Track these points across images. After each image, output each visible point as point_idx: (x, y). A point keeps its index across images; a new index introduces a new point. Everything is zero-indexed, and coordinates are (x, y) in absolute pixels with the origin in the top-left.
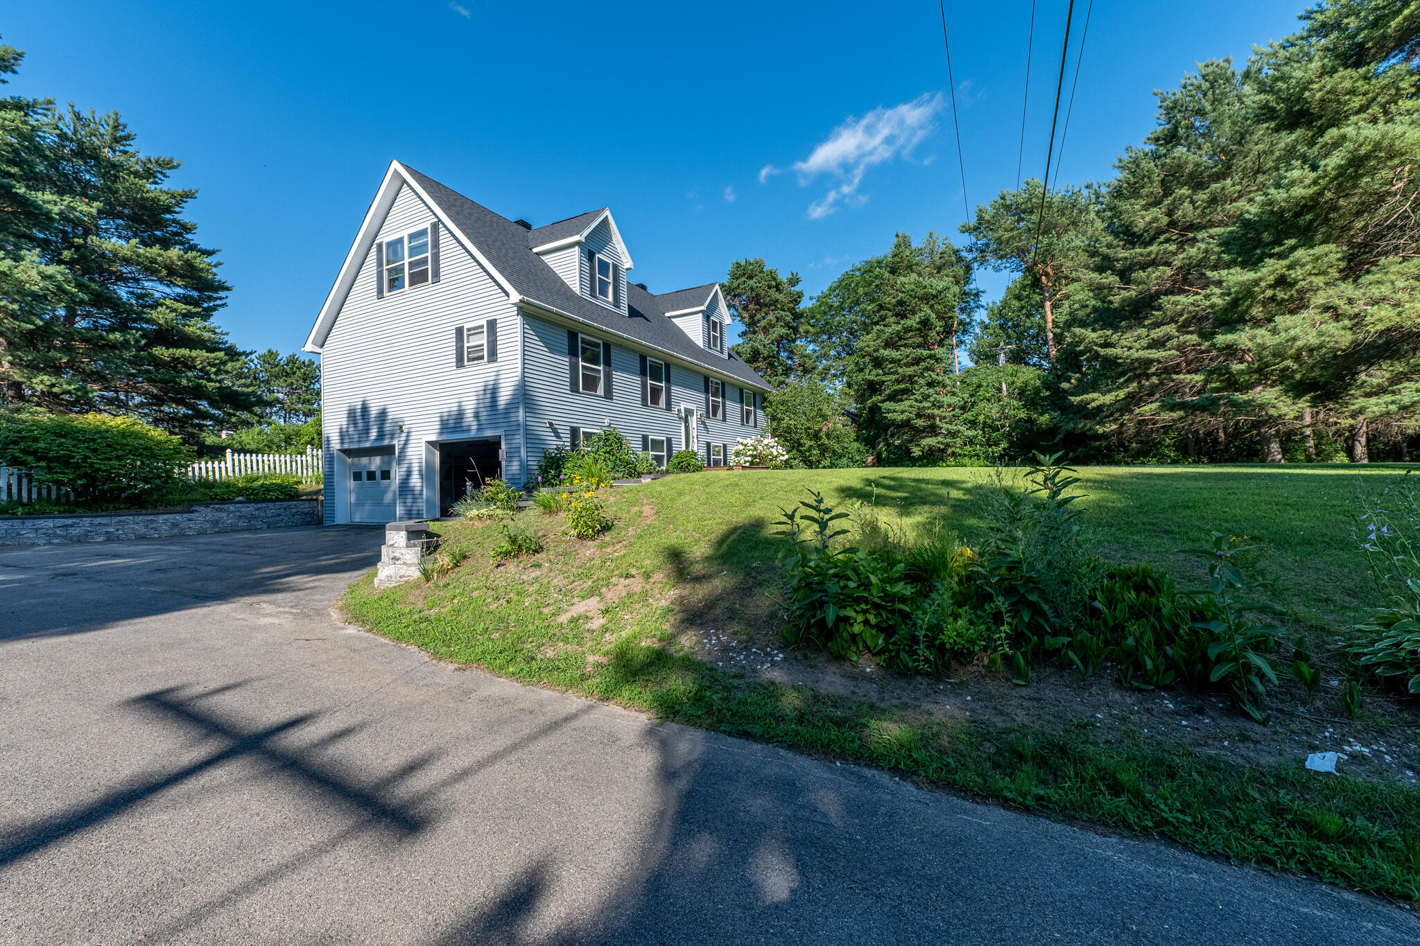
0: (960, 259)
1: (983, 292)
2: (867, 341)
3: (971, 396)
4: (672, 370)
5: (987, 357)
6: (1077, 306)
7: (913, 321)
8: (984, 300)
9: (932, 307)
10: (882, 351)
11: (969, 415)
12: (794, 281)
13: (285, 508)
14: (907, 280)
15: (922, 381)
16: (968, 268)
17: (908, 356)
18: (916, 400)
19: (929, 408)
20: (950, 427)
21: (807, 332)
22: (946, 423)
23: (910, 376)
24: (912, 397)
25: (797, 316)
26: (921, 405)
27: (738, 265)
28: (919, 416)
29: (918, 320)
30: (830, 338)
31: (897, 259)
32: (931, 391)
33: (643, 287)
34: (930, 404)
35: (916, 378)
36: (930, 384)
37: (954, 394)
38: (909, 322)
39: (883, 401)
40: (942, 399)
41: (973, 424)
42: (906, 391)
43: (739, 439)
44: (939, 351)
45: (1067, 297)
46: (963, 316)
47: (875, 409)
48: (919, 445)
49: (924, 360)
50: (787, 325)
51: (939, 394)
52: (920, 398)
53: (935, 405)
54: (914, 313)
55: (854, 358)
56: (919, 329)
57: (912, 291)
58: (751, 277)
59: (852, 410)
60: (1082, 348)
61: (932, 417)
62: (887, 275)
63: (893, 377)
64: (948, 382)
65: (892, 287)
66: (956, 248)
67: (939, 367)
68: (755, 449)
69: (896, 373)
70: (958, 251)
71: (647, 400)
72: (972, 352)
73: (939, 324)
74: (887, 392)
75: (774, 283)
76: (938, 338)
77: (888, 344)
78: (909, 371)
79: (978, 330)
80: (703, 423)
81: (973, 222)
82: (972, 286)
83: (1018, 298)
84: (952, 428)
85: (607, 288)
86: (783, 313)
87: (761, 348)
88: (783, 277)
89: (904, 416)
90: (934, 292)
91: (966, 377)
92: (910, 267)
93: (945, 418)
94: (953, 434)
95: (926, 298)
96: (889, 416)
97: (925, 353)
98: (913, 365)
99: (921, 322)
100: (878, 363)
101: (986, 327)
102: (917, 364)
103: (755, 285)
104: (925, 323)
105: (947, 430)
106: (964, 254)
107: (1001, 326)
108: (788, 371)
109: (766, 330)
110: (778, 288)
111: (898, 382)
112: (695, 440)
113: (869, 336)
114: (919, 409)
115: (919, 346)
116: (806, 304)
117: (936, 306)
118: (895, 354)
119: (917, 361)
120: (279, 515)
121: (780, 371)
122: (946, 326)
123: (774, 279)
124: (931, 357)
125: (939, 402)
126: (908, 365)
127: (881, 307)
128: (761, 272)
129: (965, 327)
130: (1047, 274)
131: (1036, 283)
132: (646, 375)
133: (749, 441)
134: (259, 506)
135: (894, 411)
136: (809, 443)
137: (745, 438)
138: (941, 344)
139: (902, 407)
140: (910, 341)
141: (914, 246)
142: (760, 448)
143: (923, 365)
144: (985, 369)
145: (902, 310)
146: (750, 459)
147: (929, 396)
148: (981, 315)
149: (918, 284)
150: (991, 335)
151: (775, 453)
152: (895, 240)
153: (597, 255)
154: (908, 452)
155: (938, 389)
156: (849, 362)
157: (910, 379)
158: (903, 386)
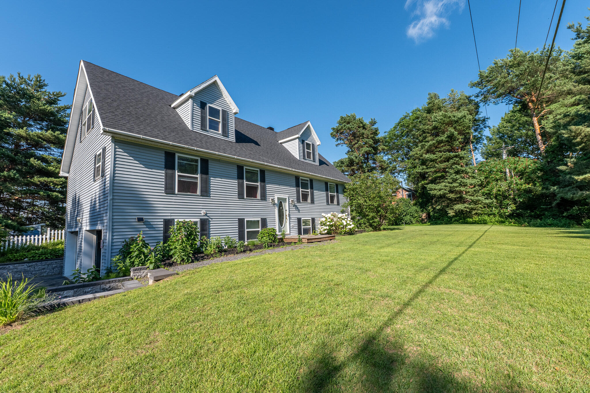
0: (470, 101)
1: (487, 118)
2: (416, 151)
3: (486, 178)
4: (266, 174)
5: (493, 155)
6: (559, 117)
7: (443, 138)
8: (489, 123)
9: (455, 128)
10: (424, 155)
11: (485, 190)
12: (373, 123)
13: (48, 265)
14: (438, 115)
15: (452, 171)
16: (477, 106)
17: (441, 157)
18: (449, 183)
19: (457, 187)
20: (472, 198)
21: (383, 149)
22: (470, 195)
23: (444, 168)
24: (446, 181)
25: (376, 142)
26: (452, 185)
27: (342, 118)
28: (451, 192)
29: (446, 136)
30: (398, 152)
31: (430, 105)
32: (458, 176)
33: (271, 129)
34: (458, 185)
35: (447, 170)
36: (457, 172)
37: (474, 177)
38: (439, 138)
39: (427, 184)
40: (465, 181)
41: (488, 195)
42: (443, 177)
43: (323, 214)
44: (461, 153)
45: (550, 112)
46: (477, 134)
47: (424, 188)
48: (453, 209)
49: (452, 158)
50: (370, 146)
51: (464, 178)
52: (451, 181)
53: (461, 185)
54: (443, 133)
55: (411, 161)
56: (447, 141)
57: (442, 119)
58: (348, 123)
59: (412, 189)
60: (578, 140)
61: (461, 192)
62: (425, 115)
63: (433, 170)
64: (469, 170)
65: (429, 120)
66: (468, 95)
67: (463, 161)
68: (332, 220)
69: (434, 167)
70: (469, 97)
71: (243, 195)
72: (483, 154)
73: (461, 137)
74: (430, 179)
75: (361, 125)
76: (461, 146)
77: (428, 152)
78: (442, 166)
79: (485, 142)
80: (295, 206)
81: (477, 79)
82: (480, 116)
83: (509, 121)
84: (475, 198)
85: (218, 125)
86: (367, 140)
87: (354, 158)
88: (367, 122)
89: (441, 192)
90: (456, 119)
91: (481, 167)
92: (439, 108)
93: (469, 192)
94: (476, 202)
95: (451, 123)
96: (432, 192)
97: (452, 154)
98: (445, 162)
99: (448, 137)
100: (424, 162)
101: (490, 139)
102: (448, 161)
103: (350, 127)
104: (451, 137)
105: (471, 200)
106: (473, 98)
107: (500, 138)
108: (372, 170)
109: (358, 149)
110: (364, 128)
111: (436, 172)
112: (288, 218)
113: (417, 149)
114: (451, 187)
115: (449, 151)
116: (381, 135)
117: (457, 127)
118: (432, 156)
119: (448, 160)
120: (44, 269)
121: (366, 171)
122: (465, 138)
123: (362, 123)
124: (456, 156)
125: (464, 183)
126: (441, 162)
127: (424, 132)
128: (355, 120)
129: (478, 140)
130: (532, 101)
131: (524, 107)
132: (243, 179)
133: (329, 215)
134: (30, 264)
135: (435, 189)
136: (371, 215)
137: (327, 213)
138: (462, 149)
139: (440, 186)
140: (442, 149)
141: (441, 98)
142: (335, 219)
143: (452, 161)
144: (493, 162)
145: (436, 132)
146: (327, 227)
147: (457, 180)
148: (487, 133)
149: (445, 116)
150: (494, 143)
151: (345, 224)
152: (428, 97)
153: (208, 105)
154: (446, 213)
155: (462, 175)
156: (408, 163)
157: (444, 170)
158: (439, 175)
